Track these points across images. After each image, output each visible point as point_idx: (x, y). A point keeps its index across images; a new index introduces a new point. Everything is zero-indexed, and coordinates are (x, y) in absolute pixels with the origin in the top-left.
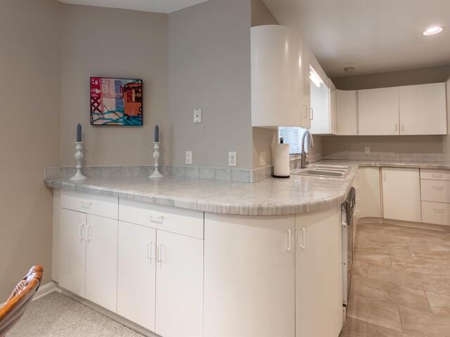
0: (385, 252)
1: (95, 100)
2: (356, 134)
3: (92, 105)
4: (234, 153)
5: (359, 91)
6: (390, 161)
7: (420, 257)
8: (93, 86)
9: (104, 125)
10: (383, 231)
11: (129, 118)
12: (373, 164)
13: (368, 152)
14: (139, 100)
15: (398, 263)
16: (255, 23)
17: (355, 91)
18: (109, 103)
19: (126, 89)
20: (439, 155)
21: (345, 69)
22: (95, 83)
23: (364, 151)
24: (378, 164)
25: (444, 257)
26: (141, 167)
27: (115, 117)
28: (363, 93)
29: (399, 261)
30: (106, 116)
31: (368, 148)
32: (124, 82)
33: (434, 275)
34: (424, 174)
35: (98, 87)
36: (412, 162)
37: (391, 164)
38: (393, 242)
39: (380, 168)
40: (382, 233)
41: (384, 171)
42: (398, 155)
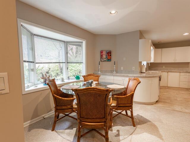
1: (102, 56)
3: (101, 57)
4: (134, 67)
8: (101, 53)
9: (103, 61)
11: (108, 60)
12: (166, 71)
13: (164, 67)
14: (110, 55)
16: (140, 39)
17: (161, 49)
18: (104, 56)
19: (108, 53)
21: (159, 42)
22: (102, 52)
24: (167, 71)
26: (111, 71)
27: (105, 59)
28: (164, 49)
30: (104, 59)
32: (108, 52)
34: (181, 74)
35: (102, 53)
36: (178, 70)
37: (170, 71)
39: (168, 72)
41: (169, 73)
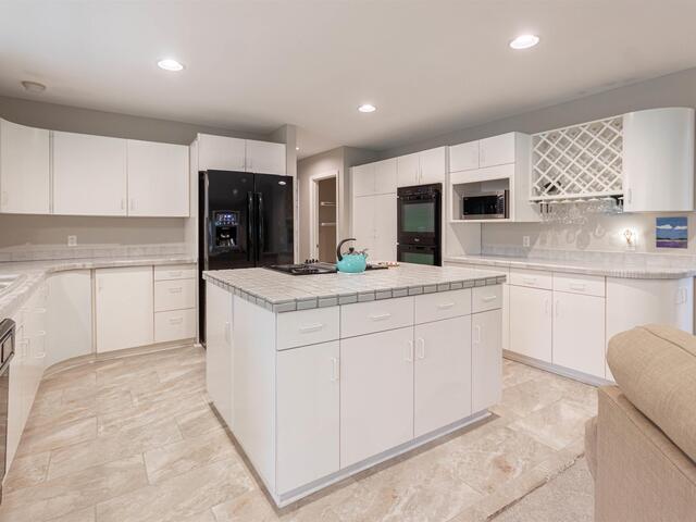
0: (90, 414)
2: (47, 212)
5: (56, 133)
6: (111, 257)
7: (145, 398)
10: (94, 376)
12: (79, 265)
13: (72, 244)
15: (109, 425)
20: (180, 245)
21: (24, 83)
23: (67, 243)
24: (89, 265)
25: (177, 386)
29: (110, 421)
31: (75, 237)
33: (161, 420)
34: (161, 274)
36: (145, 256)
37: (111, 262)
38: (107, 390)
39: (93, 271)
40: (92, 380)
41: (99, 275)
42: (126, 247)
